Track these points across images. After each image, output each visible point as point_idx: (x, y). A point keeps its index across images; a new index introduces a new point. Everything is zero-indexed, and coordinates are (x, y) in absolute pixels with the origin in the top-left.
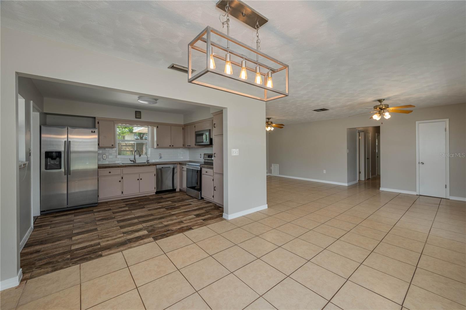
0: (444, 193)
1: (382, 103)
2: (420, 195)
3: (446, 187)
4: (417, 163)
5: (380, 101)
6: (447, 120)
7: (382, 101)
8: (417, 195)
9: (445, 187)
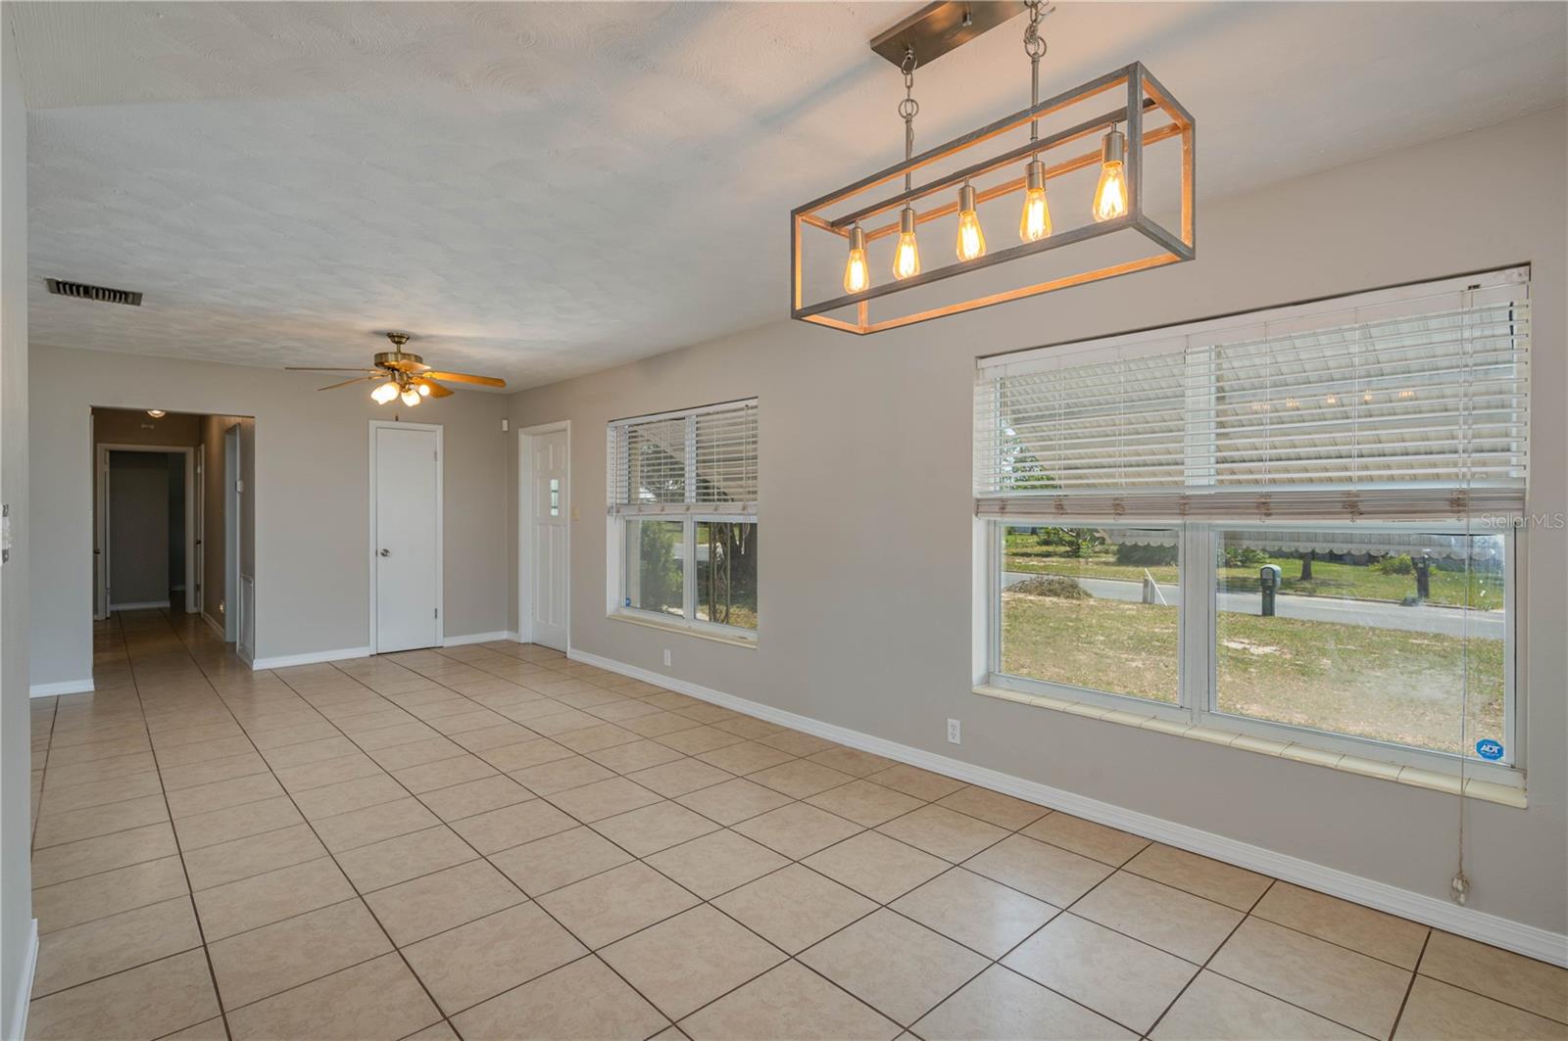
0: (432, 634)
1: (404, 348)
2: (379, 654)
3: (436, 616)
4: (372, 553)
5: (397, 338)
6: (439, 429)
7: (404, 340)
8: (371, 656)
9: (434, 615)
